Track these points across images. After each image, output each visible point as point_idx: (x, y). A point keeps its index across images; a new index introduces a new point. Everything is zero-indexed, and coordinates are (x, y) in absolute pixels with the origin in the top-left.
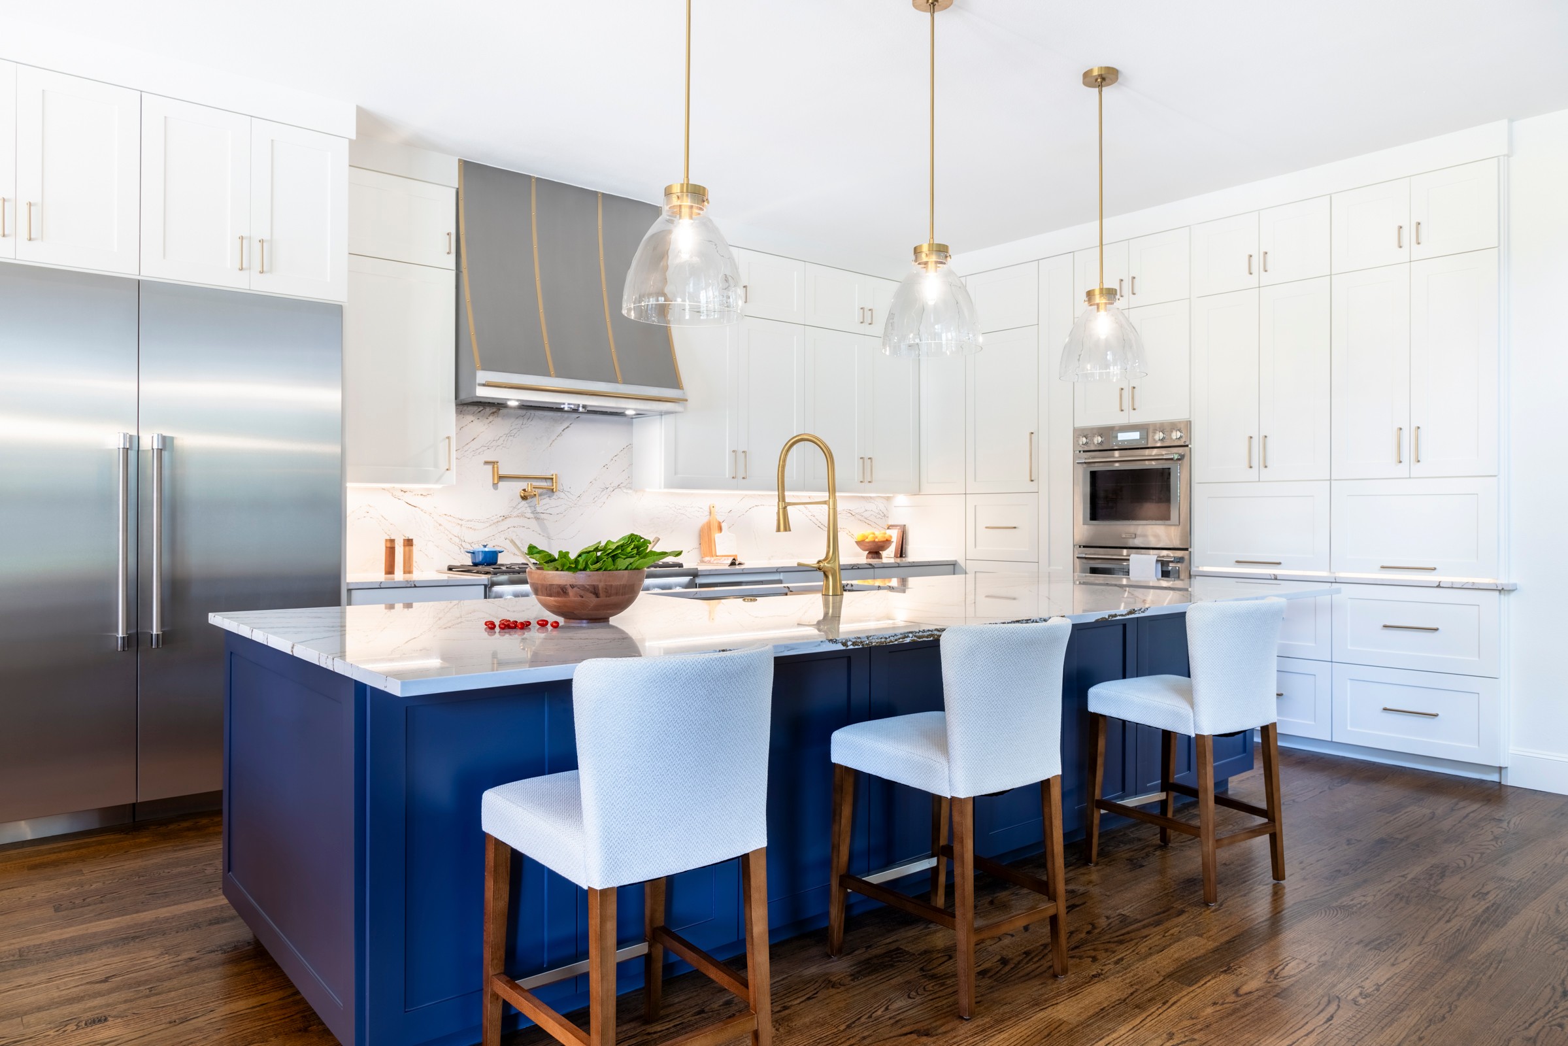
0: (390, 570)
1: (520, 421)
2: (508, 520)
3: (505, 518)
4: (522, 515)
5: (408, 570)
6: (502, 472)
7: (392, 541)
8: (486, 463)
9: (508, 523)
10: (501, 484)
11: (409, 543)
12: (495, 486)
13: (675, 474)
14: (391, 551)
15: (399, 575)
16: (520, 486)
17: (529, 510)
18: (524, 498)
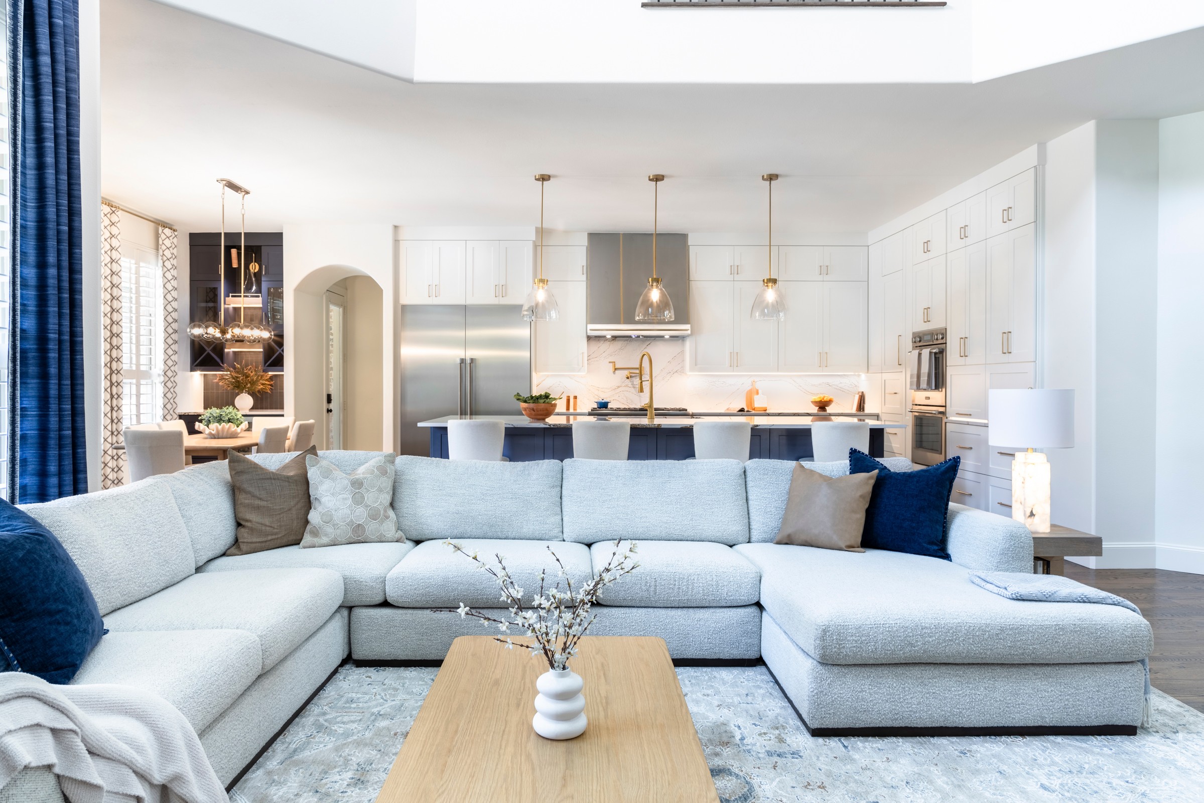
0: (568, 409)
1: (626, 342)
2: (620, 388)
3: (619, 387)
4: (627, 386)
5: (575, 409)
6: (617, 367)
7: (569, 397)
8: (610, 362)
9: (620, 389)
10: (616, 371)
11: (575, 397)
12: (614, 372)
13: (696, 365)
14: (568, 401)
15: (571, 410)
16: (626, 373)
17: (630, 383)
18: (628, 378)
